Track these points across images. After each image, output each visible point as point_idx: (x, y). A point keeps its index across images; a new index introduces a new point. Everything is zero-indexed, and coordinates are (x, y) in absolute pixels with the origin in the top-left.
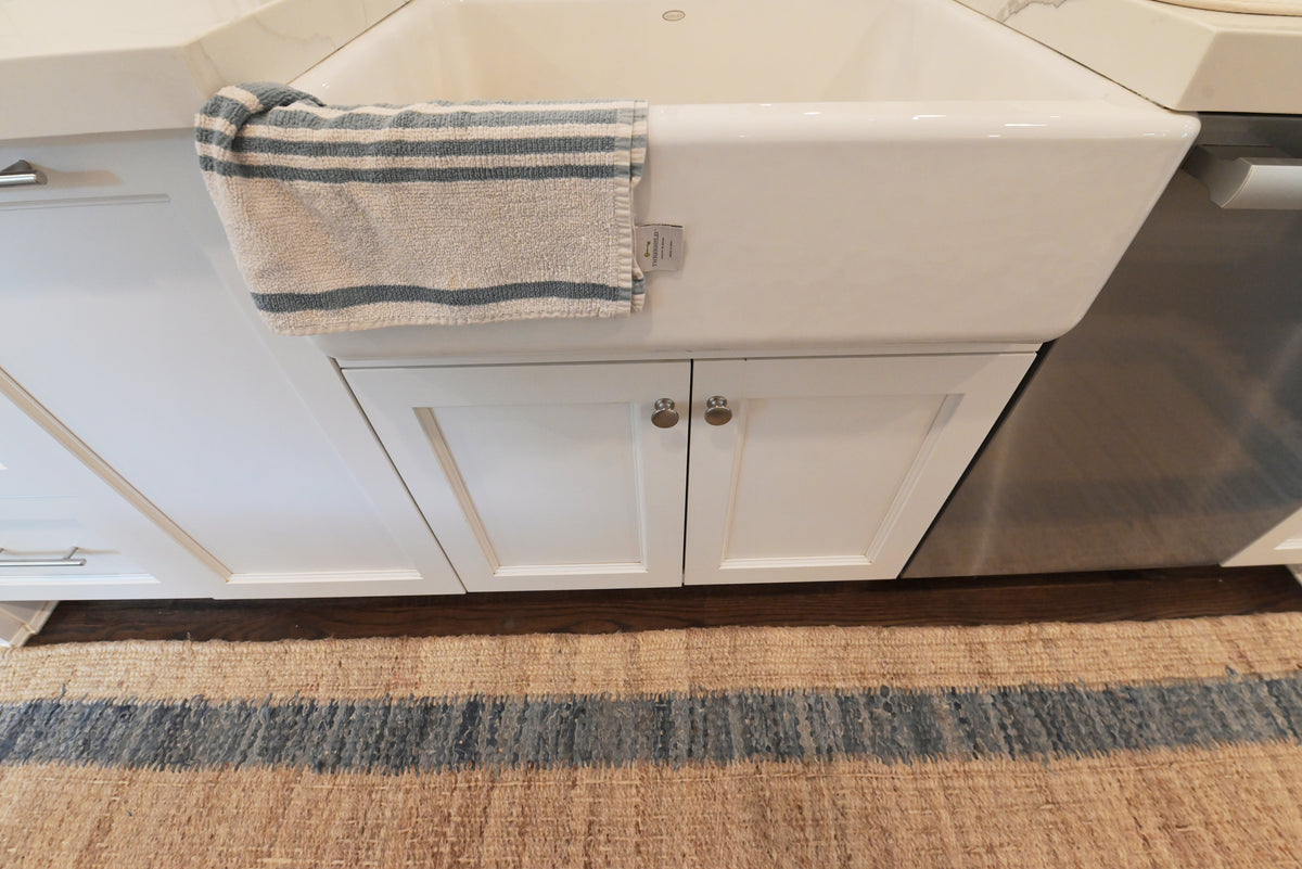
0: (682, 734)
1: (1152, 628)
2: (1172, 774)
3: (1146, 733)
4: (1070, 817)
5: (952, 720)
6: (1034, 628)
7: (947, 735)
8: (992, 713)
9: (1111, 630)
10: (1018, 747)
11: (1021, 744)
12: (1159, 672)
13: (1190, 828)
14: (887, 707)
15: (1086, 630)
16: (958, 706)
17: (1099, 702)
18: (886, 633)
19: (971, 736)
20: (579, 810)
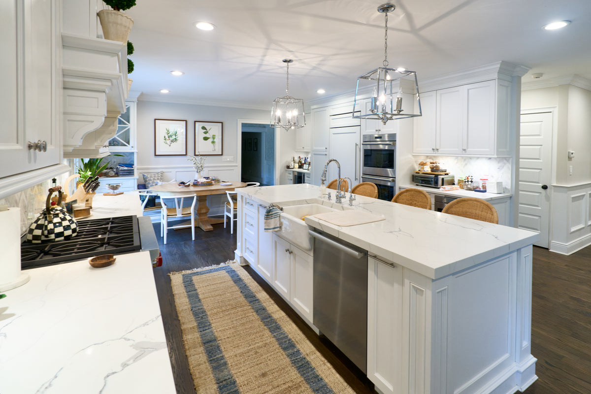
0: (267, 320)
1: (345, 384)
2: (303, 388)
3: (311, 383)
4: (283, 371)
5: (293, 351)
6: (326, 361)
7: (289, 352)
8: (298, 357)
9: (338, 375)
10: (293, 362)
11: (294, 362)
12: (332, 386)
13: (292, 391)
14: (289, 342)
15: (334, 371)
16: (296, 352)
17: (314, 374)
18: (306, 339)
19: (291, 354)
20: (249, 315)
